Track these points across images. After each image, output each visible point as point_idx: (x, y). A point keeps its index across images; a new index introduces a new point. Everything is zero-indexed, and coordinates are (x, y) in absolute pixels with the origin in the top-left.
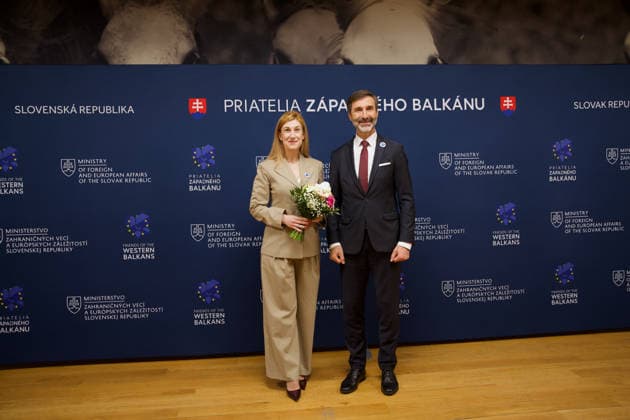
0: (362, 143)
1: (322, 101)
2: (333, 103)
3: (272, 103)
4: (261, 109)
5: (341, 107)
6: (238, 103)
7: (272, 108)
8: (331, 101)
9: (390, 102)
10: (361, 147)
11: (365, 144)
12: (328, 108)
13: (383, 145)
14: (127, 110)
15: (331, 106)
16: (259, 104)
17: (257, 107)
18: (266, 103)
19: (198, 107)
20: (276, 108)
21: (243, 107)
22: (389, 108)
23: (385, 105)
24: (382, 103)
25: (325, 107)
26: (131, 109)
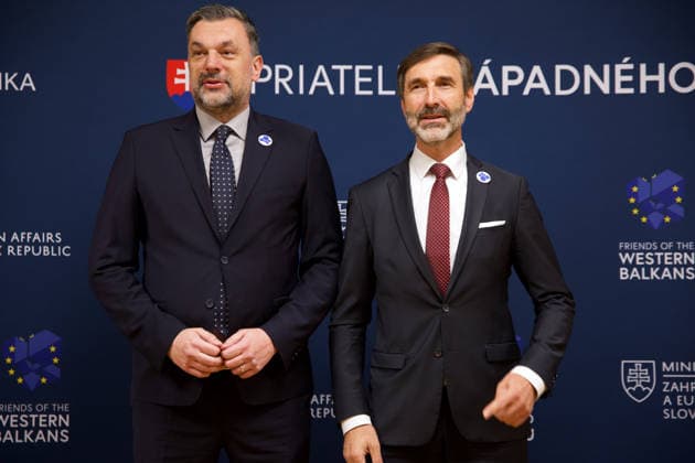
0: (433, 171)
1: (485, 71)
2: (513, 76)
3: (363, 74)
4: (336, 86)
5: (530, 85)
6: (283, 74)
7: (363, 86)
8: (506, 69)
9: (656, 72)
10: (432, 180)
11: (440, 174)
12: (499, 85)
13: (483, 177)
14: (18, 81)
15: (506, 83)
16: (334, 77)
17: (327, 83)
18: (350, 75)
19: (186, 81)
20: (373, 86)
21: (294, 83)
22: (652, 85)
23: (644, 78)
24: (635, 73)
25: (491, 85)
26: (28, 82)
